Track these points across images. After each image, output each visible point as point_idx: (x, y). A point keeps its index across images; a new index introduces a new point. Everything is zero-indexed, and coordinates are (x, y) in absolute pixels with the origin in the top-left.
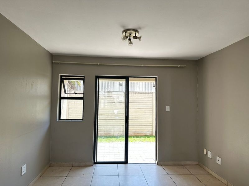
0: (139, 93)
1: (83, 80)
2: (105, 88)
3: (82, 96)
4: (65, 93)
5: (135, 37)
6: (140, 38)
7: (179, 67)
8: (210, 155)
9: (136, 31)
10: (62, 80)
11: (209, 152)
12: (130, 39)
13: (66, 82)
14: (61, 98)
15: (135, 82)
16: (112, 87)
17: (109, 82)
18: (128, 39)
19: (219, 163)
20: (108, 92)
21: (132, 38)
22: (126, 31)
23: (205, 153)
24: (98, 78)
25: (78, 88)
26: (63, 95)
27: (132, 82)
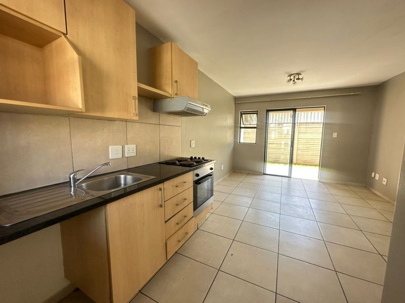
0: (313, 123)
1: (257, 113)
2: (276, 120)
3: (256, 126)
4: (243, 124)
5: (298, 79)
6: (302, 79)
7: (352, 95)
8: (377, 177)
9: (298, 74)
10: (241, 115)
11: (376, 174)
12: (294, 81)
13: (243, 116)
14: (241, 128)
15: (303, 113)
16: (283, 119)
17: (278, 115)
18: (292, 81)
19: (385, 183)
20: (279, 124)
21: (295, 80)
22: (290, 76)
23: (373, 176)
24: (268, 111)
25: (253, 120)
26: (242, 126)
27: (300, 113)
